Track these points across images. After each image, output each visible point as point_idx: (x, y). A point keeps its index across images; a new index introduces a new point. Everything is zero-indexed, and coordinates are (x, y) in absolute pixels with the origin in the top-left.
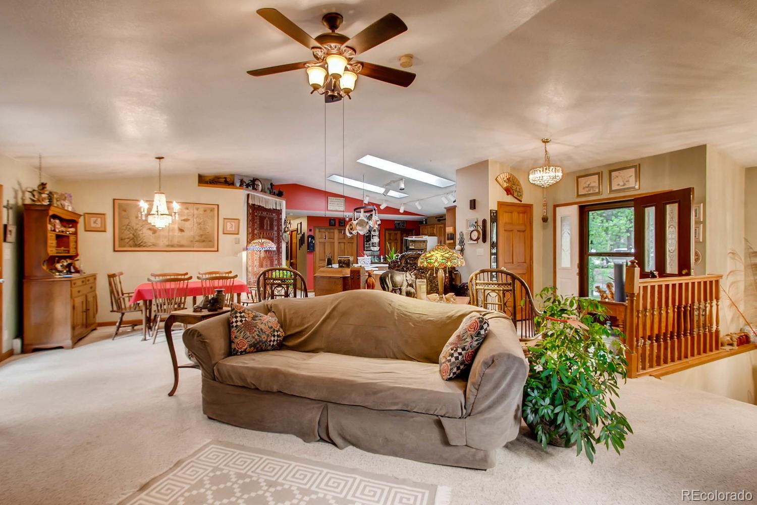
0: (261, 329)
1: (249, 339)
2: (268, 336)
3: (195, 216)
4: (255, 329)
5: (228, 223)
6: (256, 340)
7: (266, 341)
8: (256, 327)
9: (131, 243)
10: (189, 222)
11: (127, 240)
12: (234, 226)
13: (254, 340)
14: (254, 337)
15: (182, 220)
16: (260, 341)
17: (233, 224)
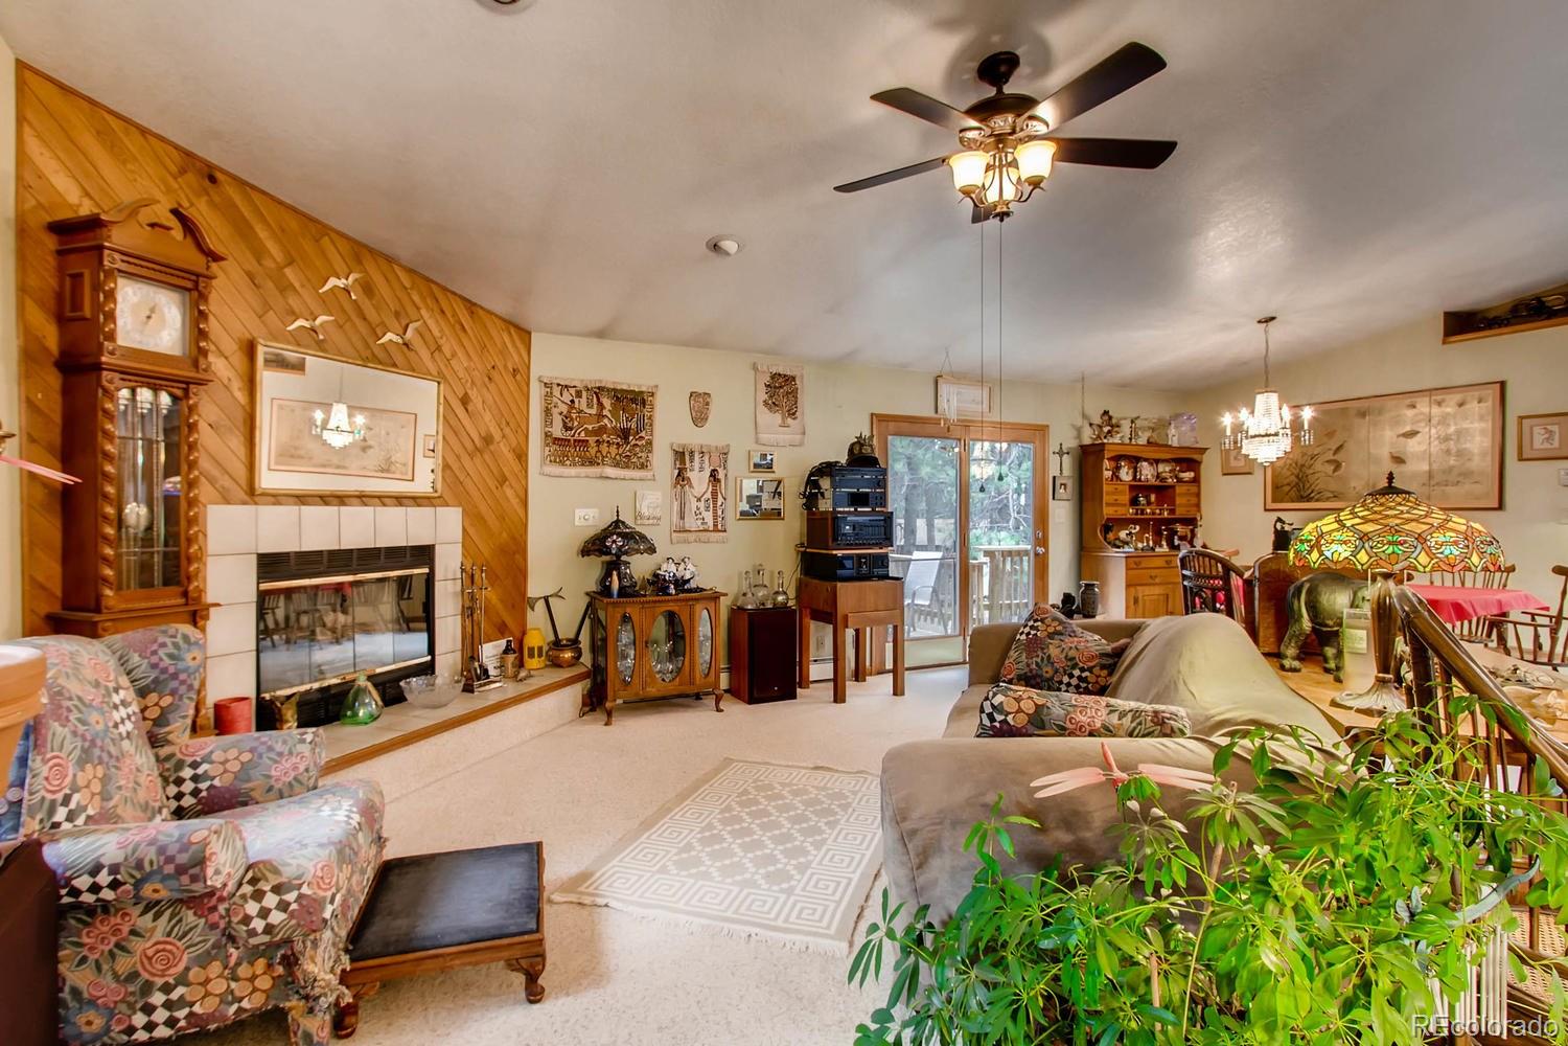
0: (1049, 656)
1: (1020, 666)
2: (1056, 671)
3: (1434, 422)
4: (1040, 653)
5: (1537, 430)
6: (1031, 671)
7: (1052, 679)
8: (1043, 649)
9: (1293, 493)
10: (1418, 438)
11: (1287, 488)
12: (1557, 437)
13: (1027, 670)
14: (1028, 665)
15: (1399, 436)
16: (1037, 676)
17: (1555, 428)
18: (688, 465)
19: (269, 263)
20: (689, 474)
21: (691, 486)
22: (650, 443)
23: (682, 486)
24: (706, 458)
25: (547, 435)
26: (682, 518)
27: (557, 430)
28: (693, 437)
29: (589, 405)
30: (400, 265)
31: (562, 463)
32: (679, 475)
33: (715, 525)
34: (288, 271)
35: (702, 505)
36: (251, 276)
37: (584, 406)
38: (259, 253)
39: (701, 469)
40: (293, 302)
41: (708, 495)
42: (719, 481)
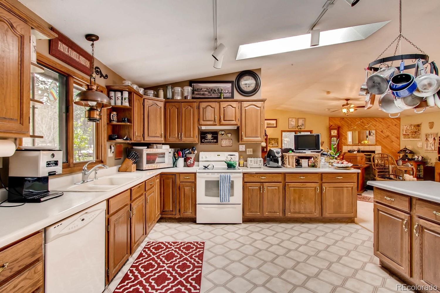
18: (428, 137)
19: (349, 124)
20: (428, 139)
21: (429, 141)
22: (420, 133)
23: (427, 141)
24: (432, 135)
25: (403, 134)
26: (427, 147)
27: (404, 133)
28: (430, 131)
29: (410, 128)
30: (368, 118)
31: (405, 138)
32: (426, 139)
33: (435, 149)
34: (351, 124)
35: (431, 145)
36: (347, 126)
37: (409, 128)
38: (348, 123)
39: (431, 138)
40: (352, 126)
41: (433, 143)
42: (435, 140)
